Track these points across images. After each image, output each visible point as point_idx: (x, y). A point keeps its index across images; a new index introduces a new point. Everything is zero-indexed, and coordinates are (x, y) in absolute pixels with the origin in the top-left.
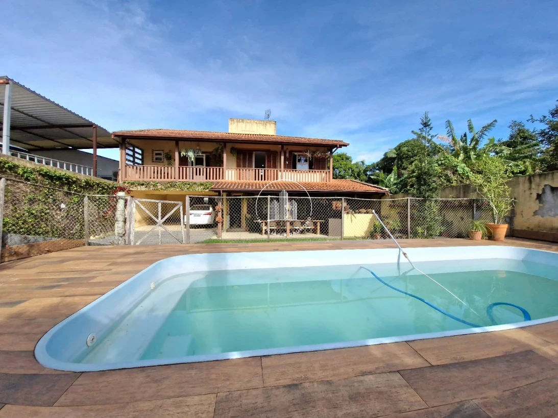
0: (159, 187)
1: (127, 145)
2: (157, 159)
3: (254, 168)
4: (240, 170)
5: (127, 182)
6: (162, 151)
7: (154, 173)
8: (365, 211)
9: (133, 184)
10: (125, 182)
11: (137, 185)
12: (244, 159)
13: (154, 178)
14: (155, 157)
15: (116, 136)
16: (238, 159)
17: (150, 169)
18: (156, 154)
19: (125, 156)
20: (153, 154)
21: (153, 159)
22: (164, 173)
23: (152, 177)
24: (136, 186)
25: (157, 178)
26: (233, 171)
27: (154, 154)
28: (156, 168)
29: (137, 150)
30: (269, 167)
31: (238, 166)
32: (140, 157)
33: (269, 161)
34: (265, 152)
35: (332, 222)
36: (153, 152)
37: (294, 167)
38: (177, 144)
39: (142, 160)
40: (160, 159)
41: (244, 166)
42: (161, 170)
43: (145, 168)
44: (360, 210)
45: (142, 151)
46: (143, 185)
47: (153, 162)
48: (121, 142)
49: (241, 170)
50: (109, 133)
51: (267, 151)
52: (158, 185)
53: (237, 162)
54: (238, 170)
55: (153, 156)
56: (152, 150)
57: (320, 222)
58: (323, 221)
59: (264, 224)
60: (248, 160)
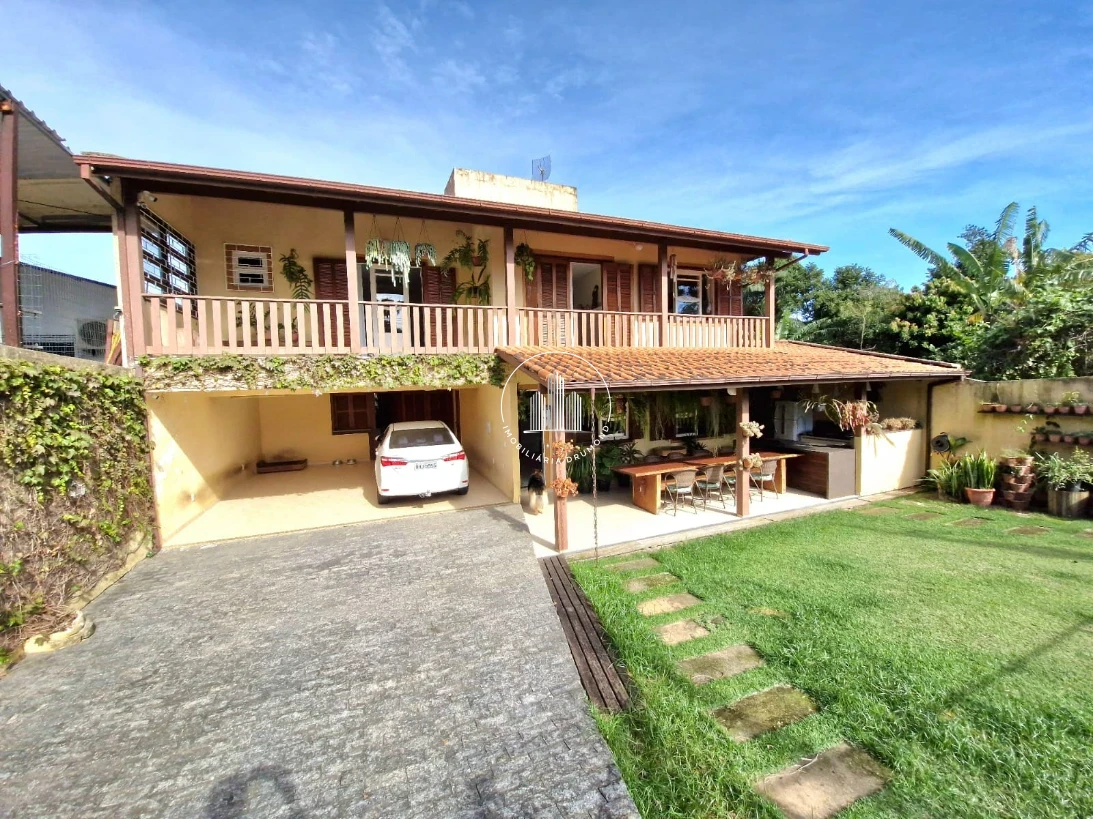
0: (292, 375)
1: (141, 220)
2: (244, 278)
3: (572, 309)
4: (536, 313)
5: (155, 362)
6: (264, 250)
7: (239, 323)
8: (899, 423)
9: (182, 368)
10: (148, 365)
11: (200, 371)
12: (547, 282)
13: (240, 344)
14: (239, 270)
15: (96, 170)
17: (222, 310)
18: (242, 261)
19: (141, 261)
20: (229, 260)
21: (230, 280)
22: (281, 326)
23: (233, 341)
24: (196, 376)
25: (254, 343)
27: (235, 262)
28: (245, 306)
30: (612, 306)
31: (531, 302)
32: (183, 268)
33: (612, 291)
34: (597, 267)
35: (837, 458)
36: (229, 254)
38: (349, 222)
39: (191, 278)
40: (257, 279)
41: (548, 303)
42: (267, 314)
43: (201, 305)
44: (888, 422)
45: (191, 251)
47: (234, 287)
49: (540, 314)
51: (605, 262)
52: (287, 368)
53: (527, 292)
54: (531, 314)
55: (230, 267)
56: (228, 247)
57: (788, 460)
58: (795, 455)
59: (659, 478)
60: (557, 287)
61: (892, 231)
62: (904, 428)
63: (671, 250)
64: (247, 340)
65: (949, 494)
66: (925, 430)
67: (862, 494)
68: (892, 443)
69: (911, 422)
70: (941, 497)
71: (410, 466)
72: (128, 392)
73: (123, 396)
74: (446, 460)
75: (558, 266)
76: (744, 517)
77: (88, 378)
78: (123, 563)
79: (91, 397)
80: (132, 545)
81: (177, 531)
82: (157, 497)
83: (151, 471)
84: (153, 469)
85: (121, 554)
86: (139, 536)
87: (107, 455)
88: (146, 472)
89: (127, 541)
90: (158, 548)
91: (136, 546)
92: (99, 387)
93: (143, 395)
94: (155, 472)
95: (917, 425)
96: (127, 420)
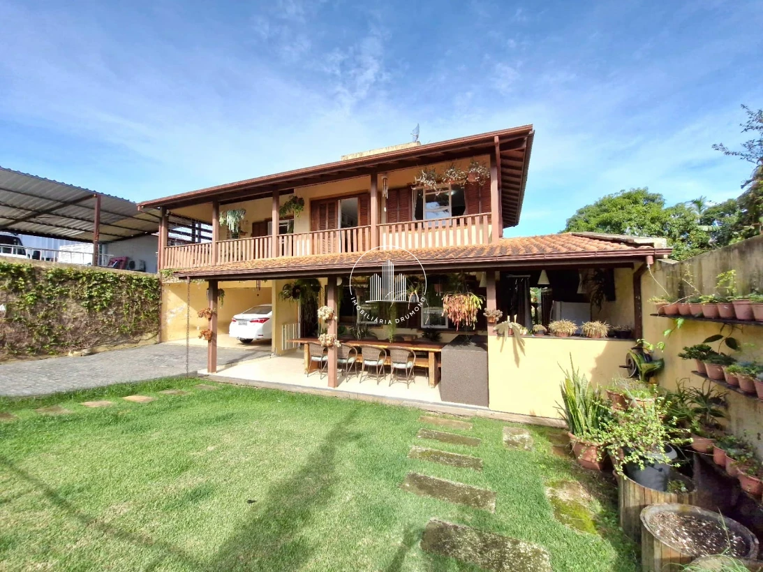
5: (164, 271)
10: (162, 273)
12: (322, 216)
16: (312, 216)
19: (166, 235)
29: (203, 226)
31: (313, 228)
34: (356, 199)
38: (215, 206)
41: (323, 227)
48: (161, 216)
49: (316, 235)
53: (311, 224)
60: (329, 218)
66: (633, 343)
67: (491, 406)
71: (237, 322)
72: (145, 282)
73: (143, 283)
74: (251, 321)
75: (330, 204)
77: (121, 276)
78: (137, 342)
79: (122, 282)
80: (144, 337)
81: (181, 339)
82: (166, 323)
83: (160, 312)
84: (166, 312)
85: (135, 339)
86: (150, 335)
87: (127, 302)
88: (158, 312)
89: (141, 335)
90: (161, 342)
91: (148, 338)
92: (127, 279)
93: (159, 283)
94: (167, 314)
95: (613, 335)
96: (145, 292)
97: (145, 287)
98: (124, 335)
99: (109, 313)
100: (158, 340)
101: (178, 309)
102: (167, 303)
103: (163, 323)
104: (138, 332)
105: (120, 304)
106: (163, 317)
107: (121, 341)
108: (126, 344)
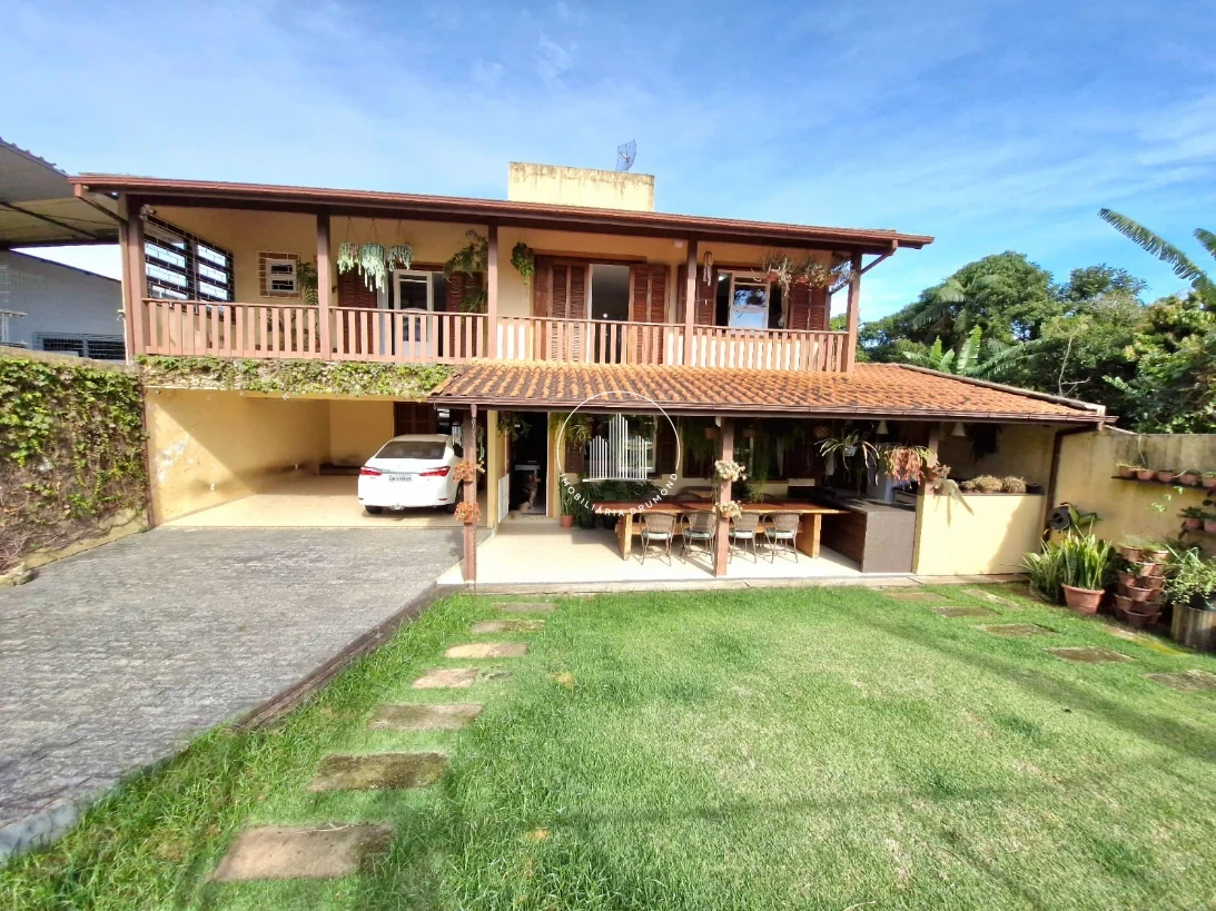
0: (265, 378)
1: (149, 228)
2: (276, 285)
3: (590, 319)
4: (544, 323)
5: (151, 360)
6: (291, 257)
7: (270, 328)
8: (998, 484)
9: (172, 367)
10: (143, 363)
12: (559, 287)
13: (270, 348)
14: (271, 277)
15: (93, 188)
16: (538, 286)
17: (254, 317)
18: (276, 269)
19: (142, 269)
20: (263, 268)
21: (263, 286)
23: (264, 345)
25: (282, 348)
26: (522, 330)
27: (268, 269)
28: (275, 312)
29: (203, 252)
30: (640, 317)
31: (539, 310)
32: (221, 277)
33: (641, 298)
34: (625, 269)
35: (879, 521)
36: (262, 261)
37: (722, 319)
38: (324, 226)
39: (229, 286)
40: (287, 286)
41: (559, 312)
42: (293, 319)
43: (239, 311)
44: (980, 480)
45: (229, 259)
46: (206, 370)
47: (264, 293)
48: (124, 215)
49: (549, 325)
50: (62, 176)
51: (635, 263)
52: (260, 371)
53: (535, 299)
54: (539, 324)
55: (263, 274)
56: (262, 255)
57: (824, 516)
58: (836, 512)
59: (629, 519)
60: (572, 293)
61: (1104, 211)
62: (1005, 490)
63: (702, 246)
64: (276, 345)
65: (1042, 589)
66: (1046, 497)
67: (919, 572)
68: (970, 510)
69: (1020, 483)
70: (1032, 592)
71: (385, 477)
72: (113, 385)
73: (108, 389)
74: (423, 475)
75: (573, 268)
76: (718, 577)
77: (59, 370)
78: (106, 533)
79: (65, 387)
80: (119, 520)
81: (185, 515)
82: (157, 481)
83: (147, 457)
84: (155, 457)
85: (102, 525)
86: (129, 513)
87: (82, 439)
88: (142, 458)
89: (113, 515)
90: (152, 526)
91: (125, 521)
92: (75, 380)
93: (139, 389)
94: (157, 459)
95: (1031, 490)
96: (114, 410)
97: (113, 397)
98: (80, 519)
99: (42, 468)
100: (145, 523)
101: (176, 447)
102: (154, 434)
103: (152, 482)
104: (107, 508)
105: (64, 443)
106: (151, 467)
107: (74, 536)
108: (85, 541)
